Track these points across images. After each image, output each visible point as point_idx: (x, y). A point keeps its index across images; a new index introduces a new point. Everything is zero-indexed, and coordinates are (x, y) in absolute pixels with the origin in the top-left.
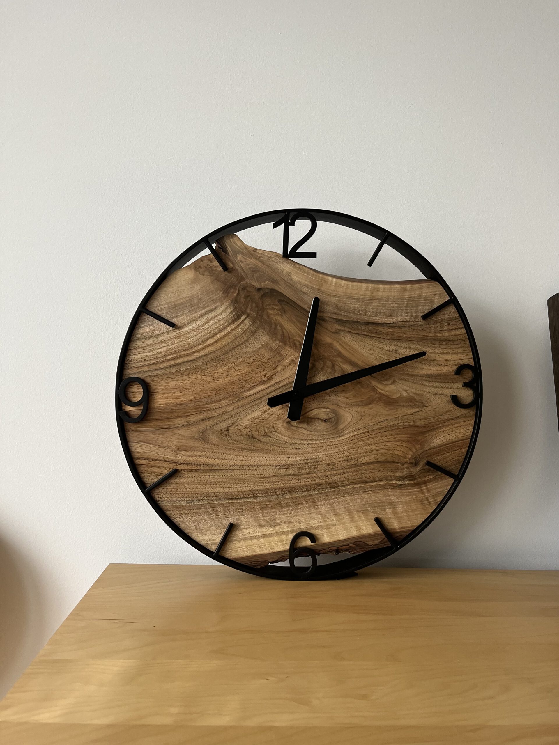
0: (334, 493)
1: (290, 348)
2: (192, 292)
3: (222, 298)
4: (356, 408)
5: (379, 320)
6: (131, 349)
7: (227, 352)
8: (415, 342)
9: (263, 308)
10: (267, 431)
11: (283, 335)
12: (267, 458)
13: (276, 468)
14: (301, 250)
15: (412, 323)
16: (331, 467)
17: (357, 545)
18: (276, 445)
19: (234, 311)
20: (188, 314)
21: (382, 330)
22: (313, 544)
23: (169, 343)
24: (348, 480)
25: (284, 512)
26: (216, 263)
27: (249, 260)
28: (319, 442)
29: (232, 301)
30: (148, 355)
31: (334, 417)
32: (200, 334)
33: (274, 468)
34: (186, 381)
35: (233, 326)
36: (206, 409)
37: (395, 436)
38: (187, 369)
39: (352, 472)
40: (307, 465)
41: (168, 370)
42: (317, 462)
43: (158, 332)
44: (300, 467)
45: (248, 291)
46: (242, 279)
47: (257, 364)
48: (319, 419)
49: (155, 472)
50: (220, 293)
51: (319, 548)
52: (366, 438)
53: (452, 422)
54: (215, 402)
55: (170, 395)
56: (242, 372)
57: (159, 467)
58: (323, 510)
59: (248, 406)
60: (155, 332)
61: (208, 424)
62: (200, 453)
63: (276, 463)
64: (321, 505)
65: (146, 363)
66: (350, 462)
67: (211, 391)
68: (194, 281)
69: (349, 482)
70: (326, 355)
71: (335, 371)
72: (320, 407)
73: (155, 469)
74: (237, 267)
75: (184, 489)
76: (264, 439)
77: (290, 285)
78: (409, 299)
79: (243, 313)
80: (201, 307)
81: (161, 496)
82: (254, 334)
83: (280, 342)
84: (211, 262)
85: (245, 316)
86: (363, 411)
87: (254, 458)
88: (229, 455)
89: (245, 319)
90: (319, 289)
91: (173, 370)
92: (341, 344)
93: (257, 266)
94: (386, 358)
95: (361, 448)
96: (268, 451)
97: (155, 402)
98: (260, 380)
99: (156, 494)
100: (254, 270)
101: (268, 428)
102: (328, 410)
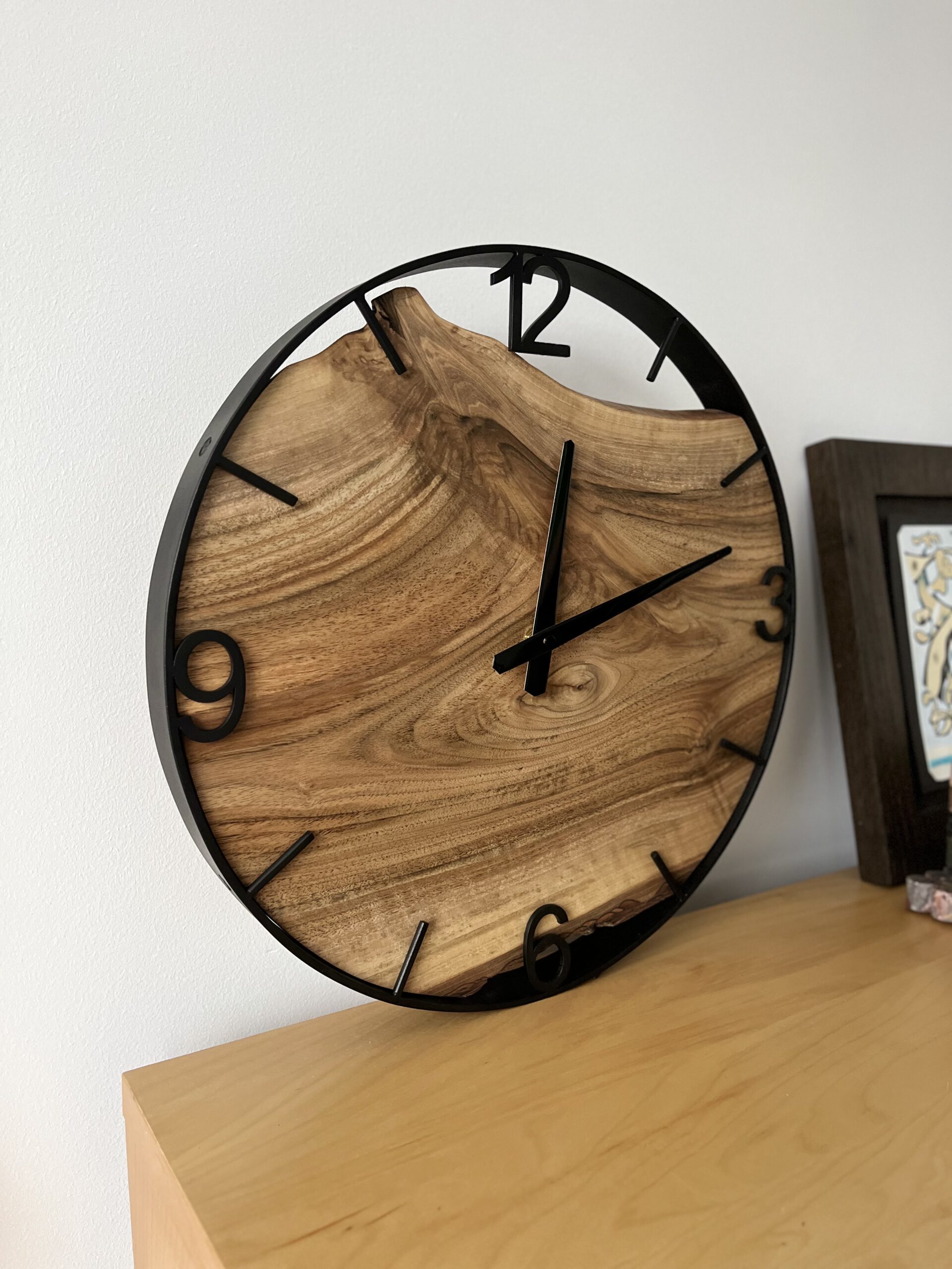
0: (591, 823)
1: (520, 546)
2: (329, 420)
3: (393, 437)
4: (626, 658)
5: (661, 487)
6: (192, 562)
7: (406, 560)
8: (710, 528)
9: (473, 460)
10: (483, 721)
11: (508, 520)
12: (482, 776)
13: (499, 793)
14: (542, 338)
15: (707, 493)
16: (587, 775)
17: (624, 909)
18: (499, 747)
19: (416, 466)
20: (322, 474)
21: (666, 506)
22: (563, 925)
23: (283, 543)
24: (614, 793)
25: (514, 877)
26: (379, 354)
27: (445, 350)
28: (569, 730)
29: (413, 444)
30: (236, 574)
31: (592, 679)
32: (348, 519)
33: (495, 794)
34: (325, 630)
35: (415, 502)
36: (367, 689)
37: (681, 702)
38: (325, 602)
39: (618, 778)
40: (550, 778)
41: (283, 608)
42: (566, 769)
43: (256, 516)
44: (539, 785)
45: (443, 423)
46: (430, 393)
47: (463, 584)
48: (569, 686)
49: (262, 847)
50: (387, 424)
51: (569, 929)
52: (640, 711)
53: (755, 666)
54: (385, 672)
55: (289, 666)
56: (435, 603)
57: (272, 833)
58: (576, 857)
59: (449, 674)
60: (250, 518)
61: (371, 721)
62: (357, 788)
63: (498, 784)
64: (572, 849)
65: (231, 594)
66: (616, 759)
67: (375, 650)
68: (333, 394)
69: (614, 797)
70: (581, 558)
71: (595, 589)
72: (570, 661)
73: (263, 841)
74: (421, 367)
75: (326, 872)
76: (477, 740)
77: (520, 413)
78: (703, 448)
79: (434, 472)
80: (349, 455)
81: (279, 898)
82: (456, 519)
83: (504, 534)
84: (367, 350)
85: (438, 479)
86: (636, 662)
87: (460, 781)
88: (414, 781)
89: (438, 486)
90: (569, 424)
91: (295, 606)
92: (604, 537)
93: (459, 366)
94: (670, 560)
95: (633, 732)
96: (498, 762)
97: (257, 685)
98: (469, 617)
99: (268, 896)
100: (456, 376)
101: (484, 715)
102: (584, 667)
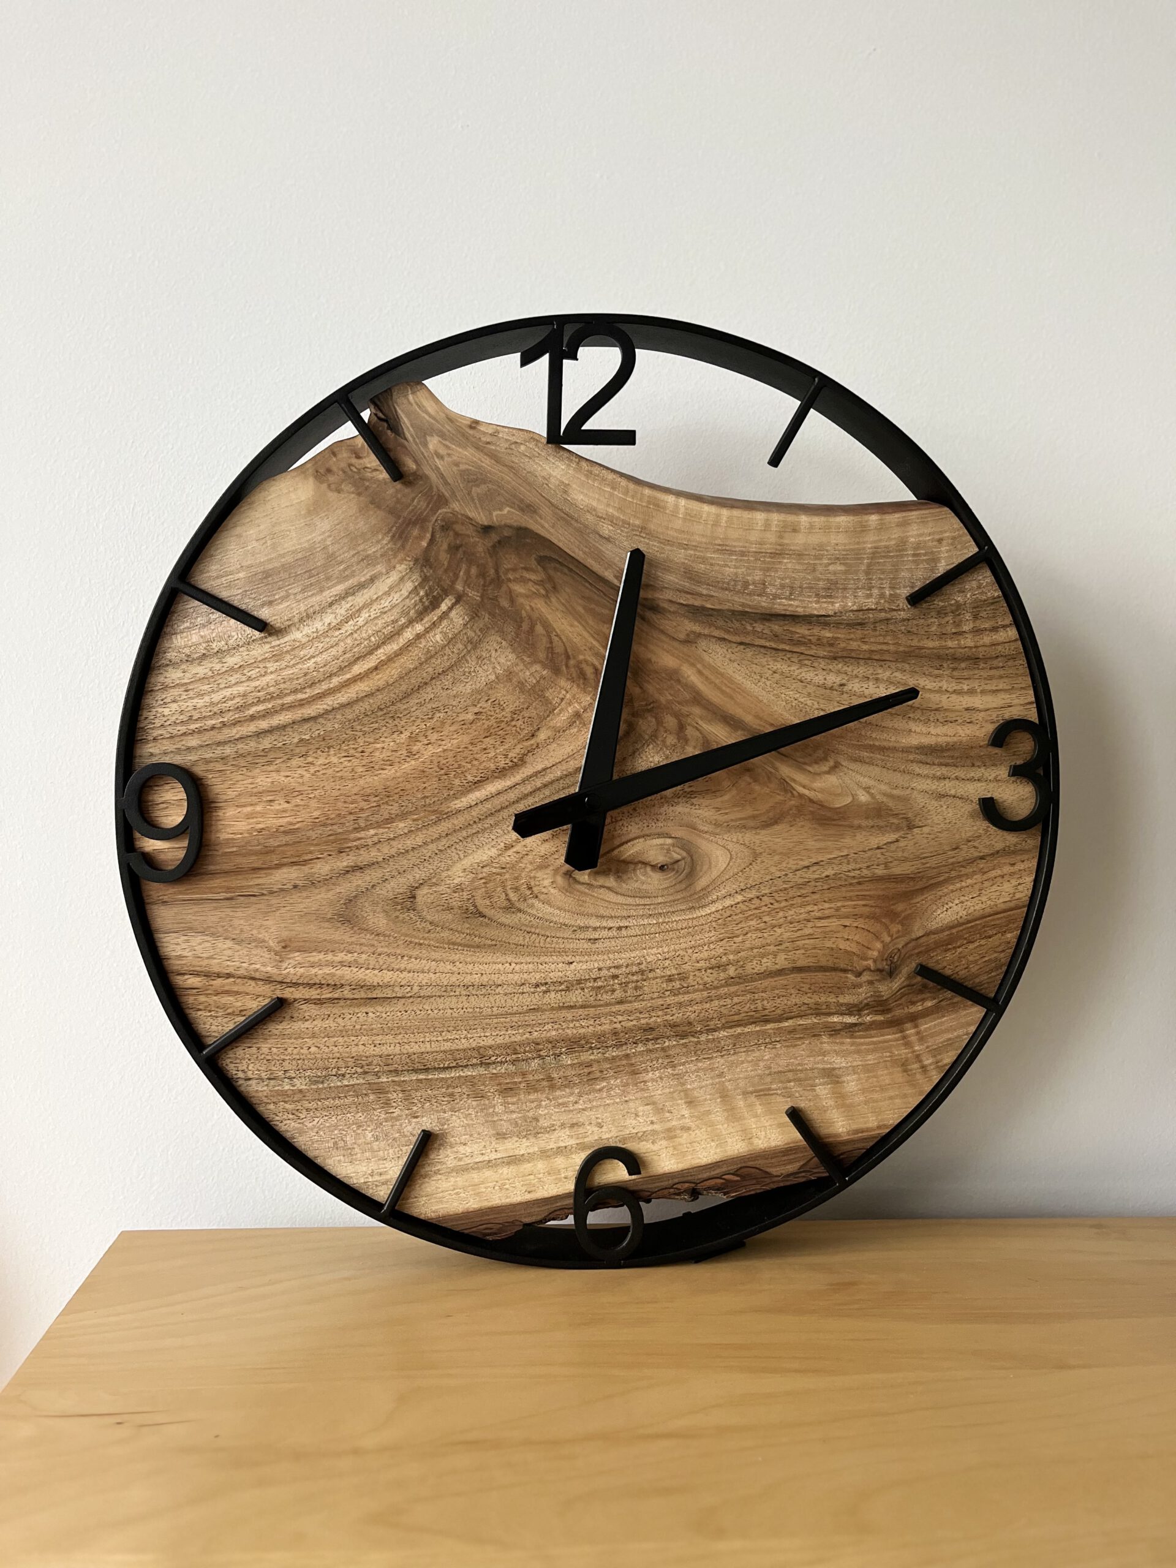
0: (684, 1050)
1: (569, 682)
2: (310, 537)
3: (390, 553)
4: (740, 835)
5: (797, 606)
6: (152, 691)
7: (407, 695)
8: (889, 663)
9: (499, 577)
10: (513, 896)
11: (550, 649)
12: (513, 965)
13: (538, 989)
14: (595, 423)
15: (883, 615)
16: (677, 984)
17: (744, 1177)
18: (537, 931)
19: (421, 585)
20: (299, 597)
21: (807, 632)
22: (634, 1177)
23: (253, 673)
24: (721, 1016)
25: (560, 1101)
26: (371, 460)
27: (460, 450)
28: (646, 922)
29: (416, 561)
30: (199, 706)
31: (683, 858)
32: (332, 647)
33: (532, 990)
34: (300, 771)
35: (419, 628)
36: (355, 843)
37: (839, 904)
38: (301, 740)
39: (731, 996)
40: (616, 981)
41: (253, 744)
42: (642, 972)
43: (223, 643)
44: (599, 988)
45: (457, 534)
46: (441, 501)
47: (486, 726)
48: (645, 864)
49: (224, 1007)
50: (383, 539)
51: (650, 1186)
52: (764, 909)
53: (982, 864)
54: (378, 825)
55: (259, 808)
56: (445, 748)
57: (237, 993)
58: (659, 1092)
59: (464, 834)
60: (215, 646)
61: (359, 881)
62: (341, 956)
63: (537, 977)
64: (653, 1080)
65: (193, 727)
66: (725, 970)
67: (366, 798)
68: (315, 508)
69: (723, 1021)
70: (662, 699)
71: (687, 741)
72: (647, 832)
73: (226, 999)
74: (427, 471)
75: (302, 1048)
76: (507, 919)
77: (567, 517)
78: (873, 553)
79: (446, 593)
80: (335, 576)
81: (244, 1068)
82: (475, 648)
83: (544, 667)
84: (358, 457)
85: (450, 600)
86: (758, 842)
87: (480, 967)
88: (416, 959)
89: (450, 609)
90: (643, 528)
91: (266, 743)
92: (700, 672)
93: (480, 467)
94: (816, 706)
95: (754, 936)
96: (517, 949)
97: (221, 827)
98: (493, 767)
99: (231, 1062)
100: (473, 478)
101: (516, 889)
102: (669, 841)
